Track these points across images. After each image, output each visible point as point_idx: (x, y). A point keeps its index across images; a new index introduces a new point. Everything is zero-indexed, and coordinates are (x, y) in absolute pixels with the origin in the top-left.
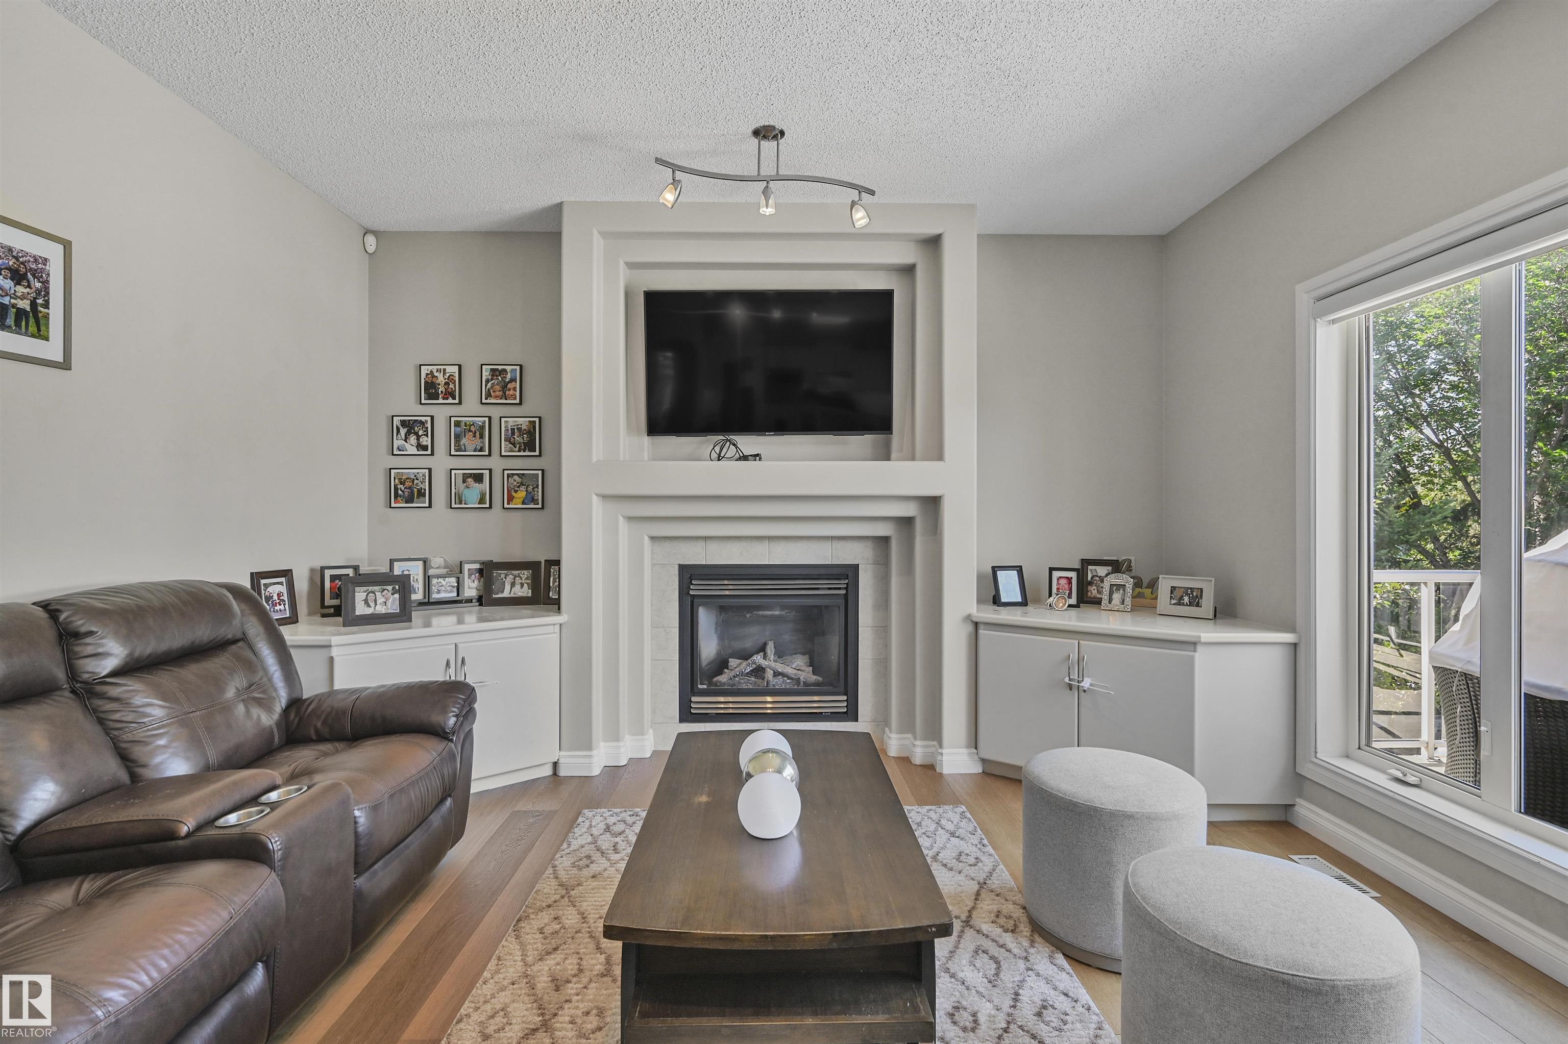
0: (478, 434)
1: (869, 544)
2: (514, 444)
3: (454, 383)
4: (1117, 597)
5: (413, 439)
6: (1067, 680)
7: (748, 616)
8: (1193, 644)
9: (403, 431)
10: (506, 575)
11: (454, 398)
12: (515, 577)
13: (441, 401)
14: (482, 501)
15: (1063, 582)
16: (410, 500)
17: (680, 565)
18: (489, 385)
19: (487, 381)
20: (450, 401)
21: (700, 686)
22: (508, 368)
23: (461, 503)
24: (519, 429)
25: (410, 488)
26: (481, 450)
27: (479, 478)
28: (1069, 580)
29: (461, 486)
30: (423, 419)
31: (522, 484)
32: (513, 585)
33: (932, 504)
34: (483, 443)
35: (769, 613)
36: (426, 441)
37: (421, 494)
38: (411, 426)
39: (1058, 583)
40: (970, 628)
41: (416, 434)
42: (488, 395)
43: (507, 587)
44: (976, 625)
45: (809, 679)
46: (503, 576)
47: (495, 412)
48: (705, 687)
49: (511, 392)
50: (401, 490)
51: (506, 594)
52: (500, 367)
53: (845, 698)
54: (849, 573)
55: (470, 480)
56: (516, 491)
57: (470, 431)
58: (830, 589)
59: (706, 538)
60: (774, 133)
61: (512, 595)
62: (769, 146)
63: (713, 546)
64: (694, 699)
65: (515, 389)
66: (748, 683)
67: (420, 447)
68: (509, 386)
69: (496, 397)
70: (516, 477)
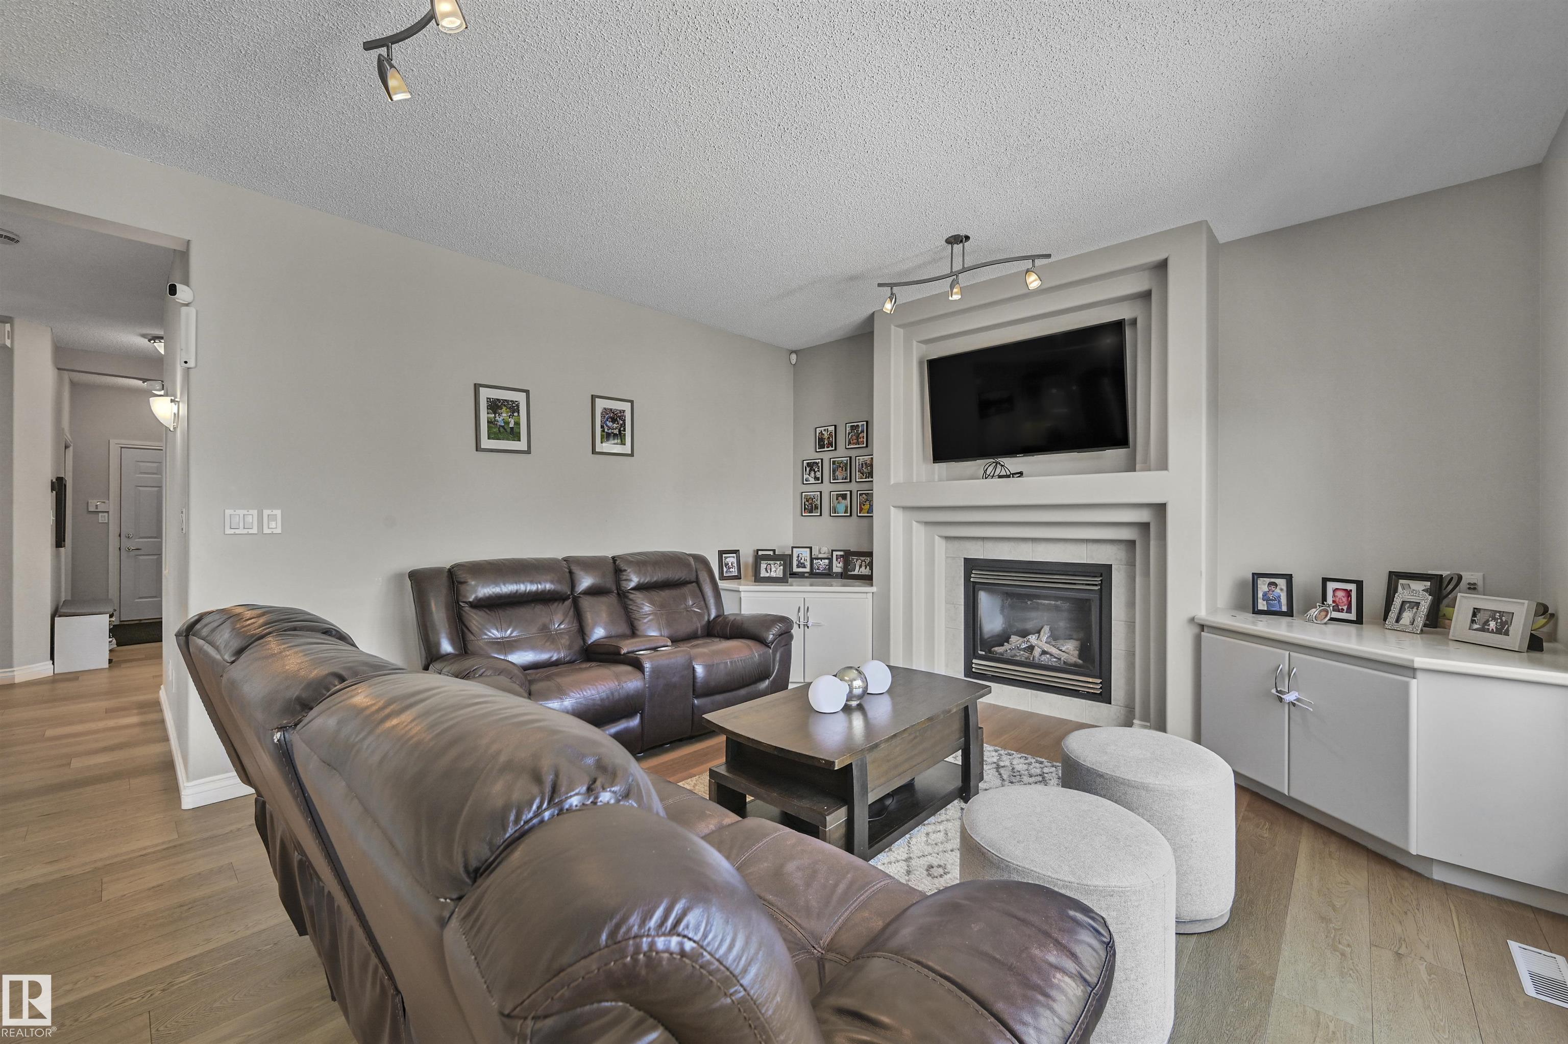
0: (844, 469)
1: (1122, 547)
2: (863, 474)
3: (832, 437)
4: (1407, 616)
5: (812, 473)
6: (1274, 691)
7: (1029, 603)
8: (1410, 670)
9: (808, 469)
10: (857, 560)
11: (832, 447)
12: (862, 561)
13: (826, 449)
14: (846, 512)
15: (1340, 594)
16: (811, 512)
17: (965, 558)
18: (850, 436)
19: (849, 434)
20: (830, 449)
21: (980, 652)
22: (860, 424)
23: (835, 513)
24: (866, 464)
25: (811, 504)
26: (845, 479)
27: (844, 497)
28: (1348, 593)
29: (836, 502)
30: (817, 461)
31: (867, 500)
32: (861, 566)
33: (1160, 509)
34: (847, 474)
35: (1047, 602)
36: (819, 474)
37: (816, 508)
38: (812, 466)
39: (1334, 596)
40: (1196, 630)
41: (814, 470)
42: (850, 443)
43: (857, 568)
44: (1202, 627)
45: (1069, 660)
46: (855, 560)
47: (853, 453)
48: (984, 653)
49: (862, 440)
50: (807, 505)
51: (856, 572)
52: (855, 424)
53: (1099, 681)
54: (1103, 572)
55: (840, 498)
56: (864, 505)
57: (840, 467)
58: (1089, 585)
59: (983, 539)
60: (960, 239)
61: (860, 573)
62: (958, 248)
63: (989, 545)
64: (974, 661)
65: (863, 437)
66: (1022, 656)
67: (816, 478)
68: (860, 436)
69: (853, 444)
70: (864, 496)
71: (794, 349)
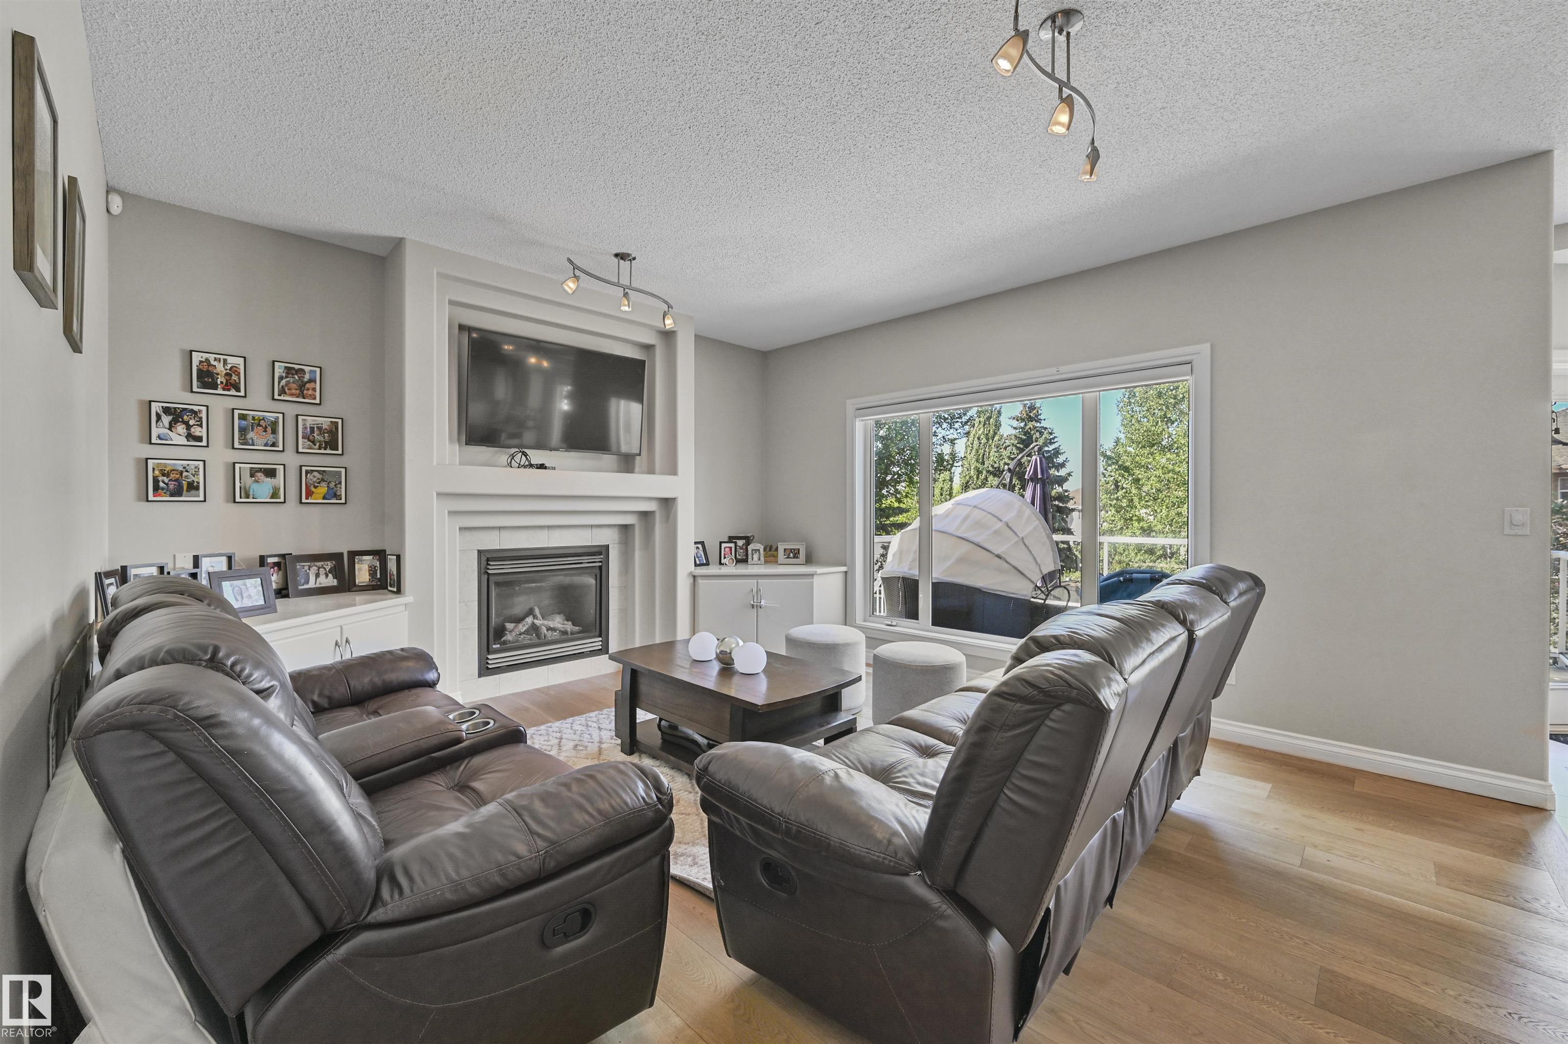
0: (269, 429)
1: (616, 530)
2: (314, 442)
3: (238, 375)
4: (756, 556)
5: (181, 428)
6: (752, 603)
7: (517, 588)
8: (812, 575)
9: (166, 420)
10: (310, 567)
11: (238, 390)
12: (319, 568)
13: (220, 391)
14: (275, 495)
15: (727, 550)
16: (178, 492)
17: (479, 551)
18: (283, 382)
19: (281, 378)
20: (233, 392)
21: (494, 646)
22: (307, 369)
23: (248, 497)
24: (320, 429)
25: (176, 480)
26: (273, 445)
27: (271, 473)
28: (731, 548)
29: (248, 480)
30: (196, 408)
31: (323, 480)
32: (317, 575)
34: (276, 438)
35: (534, 585)
36: (196, 431)
37: (193, 487)
38: (176, 415)
39: (724, 551)
40: (692, 580)
41: (186, 423)
42: (282, 392)
43: (312, 578)
44: (694, 577)
45: (573, 630)
46: (306, 568)
47: (291, 410)
48: (498, 646)
49: (310, 392)
50: (163, 482)
51: (312, 584)
52: (297, 367)
53: (600, 639)
54: (602, 551)
55: (259, 474)
56: (316, 487)
57: (259, 425)
58: (588, 563)
59: (500, 528)
61: (318, 585)
63: (505, 534)
64: (490, 657)
65: (314, 389)
66: (526, 639)
67: (189, 436)
68: (308, 386)
69: (292, 395)
70: (316, 474)
71: (122, 187)
